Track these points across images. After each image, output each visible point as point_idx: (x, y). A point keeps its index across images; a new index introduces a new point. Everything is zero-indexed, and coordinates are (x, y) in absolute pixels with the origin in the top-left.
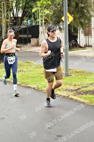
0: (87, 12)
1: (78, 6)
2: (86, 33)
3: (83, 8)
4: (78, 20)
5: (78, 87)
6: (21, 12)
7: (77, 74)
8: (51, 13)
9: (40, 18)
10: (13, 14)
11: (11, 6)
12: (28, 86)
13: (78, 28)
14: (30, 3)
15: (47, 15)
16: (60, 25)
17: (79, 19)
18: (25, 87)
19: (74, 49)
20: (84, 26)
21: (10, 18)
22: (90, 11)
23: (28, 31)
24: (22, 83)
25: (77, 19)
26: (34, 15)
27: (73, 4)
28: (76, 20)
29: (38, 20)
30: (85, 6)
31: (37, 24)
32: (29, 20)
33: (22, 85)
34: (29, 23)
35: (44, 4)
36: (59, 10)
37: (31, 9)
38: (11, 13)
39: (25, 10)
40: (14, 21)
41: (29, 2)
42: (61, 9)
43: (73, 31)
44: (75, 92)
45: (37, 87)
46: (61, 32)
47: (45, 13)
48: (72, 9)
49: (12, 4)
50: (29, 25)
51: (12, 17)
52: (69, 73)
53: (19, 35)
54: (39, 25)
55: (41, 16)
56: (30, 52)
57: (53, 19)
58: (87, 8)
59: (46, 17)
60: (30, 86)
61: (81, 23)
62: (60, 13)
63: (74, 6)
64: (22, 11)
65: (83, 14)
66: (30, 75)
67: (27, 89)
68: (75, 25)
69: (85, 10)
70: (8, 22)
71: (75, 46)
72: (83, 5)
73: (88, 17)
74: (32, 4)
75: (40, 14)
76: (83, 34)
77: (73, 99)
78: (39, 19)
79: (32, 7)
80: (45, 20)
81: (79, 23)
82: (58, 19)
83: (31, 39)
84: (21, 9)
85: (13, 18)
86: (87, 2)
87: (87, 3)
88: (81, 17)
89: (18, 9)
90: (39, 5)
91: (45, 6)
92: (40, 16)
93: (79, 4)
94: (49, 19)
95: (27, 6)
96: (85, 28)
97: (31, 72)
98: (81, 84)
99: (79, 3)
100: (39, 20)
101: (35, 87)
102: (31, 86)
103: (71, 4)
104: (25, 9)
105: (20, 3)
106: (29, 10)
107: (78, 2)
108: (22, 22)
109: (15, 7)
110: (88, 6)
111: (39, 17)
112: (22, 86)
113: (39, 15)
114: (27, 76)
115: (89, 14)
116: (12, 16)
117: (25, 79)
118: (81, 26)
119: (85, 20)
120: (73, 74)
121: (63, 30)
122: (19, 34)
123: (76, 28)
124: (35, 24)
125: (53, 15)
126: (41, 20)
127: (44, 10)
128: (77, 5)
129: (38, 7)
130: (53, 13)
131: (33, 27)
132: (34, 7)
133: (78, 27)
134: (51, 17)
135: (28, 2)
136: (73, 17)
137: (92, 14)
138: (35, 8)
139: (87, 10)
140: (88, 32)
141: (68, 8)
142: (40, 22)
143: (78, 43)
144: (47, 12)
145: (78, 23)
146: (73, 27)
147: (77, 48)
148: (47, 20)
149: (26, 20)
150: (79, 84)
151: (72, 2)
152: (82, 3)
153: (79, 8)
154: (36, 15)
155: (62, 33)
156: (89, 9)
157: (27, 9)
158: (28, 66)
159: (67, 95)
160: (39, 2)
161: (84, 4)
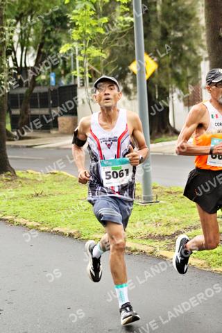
0: (190, 49)
1: (168, 36)
2: (189, 101)
3: (180, 40)
4: (169, 70)
5: (177, 228)
6: (33, 55)
7: (171, 197)
8: (104, 55)
9: (78, 67)
10: (15, 60)
11: (10, 42)
12: (55, 229)
13: (170, 89)
14: (53, 34)
15: (96, 61)
16: (125, 82)
17: (171, 66)
18: (49, 232)
19: (161, 137)
20: (184, 83)
21: (6, 70)
22: (196, 47)
23: (52, 99)
24: (42, 223)
25: (167, 66)
26: (65, 62)
27: (156, 32)
28: (163, 69)
29: (73, 73)
30: (185, 36)
31: (72, 83)
32: (53, 74)
33: (42, 229)
34: (53, 79)
35: (89, 35)
36: (123, 47)
37: (55, 46)
38: (10, 58)
39: (42, 50)
40: (16, 78)
41: (52, 30)
42: (128, 45)
43: (157, 97)
44: (169, 241)
45: (78, 232)
46: (130, 99)
47: (89, 54)
48: (154, 44)
49: (11, 38)
50: (54, 84)
51: (11, 69)
52: (153, 195)
53: (29, 109)
54: (76, 85)
55: (82, 64)
56: (58, 148)
57: (108, 69)
58: (189, 40)
59: (93, 64)
60: (60, 230)
61: (177, 77)
62: (126, 54)
63: (159, 37)
64: (36, 53)
65: (181, 55)
66: (59, 203)
67: (53, 237)
68: (163, 81)
69: (183, 46)
70: (3, 81)
71: (164, 131)
72: (179, 34)
73: (191, 62)
74: (59, 35)
75: (78, 59)
76: (180, 101)
77: (166, 258)
78: (75, 70)
79: (58, 43)
80: (90, 72)
81: (172, 77)
82: (120, 69)
83: (59, 119)
84: (32, 48)
85: (15, 69)
86: (188, 27)
87: (189, 29)
88: (175, 62)
89: (25, 48)
90: (75, 37)
91: (89, 39)
92: (77, 62)
93: (168, 31)
94: (100, 71)
95: (47, 39)
96: (186, 89)
97: (62, 198)
98: (183, 222)
99: (170, 28)
100: (77, 73)
101: (72, 232)
102: (63, 231)
103: (151, 32)
104: (41, 46)
105: (29, 33)
106: (51, 50)
107: (167, 26)
108: (37, 79)
109: (19, 44)
110: (191, 37)
111: (75, 65)
112: (43, 231)
113: (75, 61)
114: (53, 207)
115: (196, 54)
116: (11, 65)
117: (49, 212)
118: (177, 82)
119: (184, 68)
120: (162, 198)
121: (133, 93)
122: (31, 108)
123: (165, 89)
124: (68, 83)
125: (109, 59)
126: (82, 73)
127: (88, 50)
128: (165, 34)
129: (73, 41)
130: (108, 54)
131: (62, 89)
132: (63, 41)
133: (170, 85)
134: (105, 63)
135: (48, 32)
136: (156, 62)
137: (200, 55)
138: (66, 45)
139: (189, 45)
140: (194, 96)
141: (145, 43)
142: (79, 76)
143: (170, 124)
144: (95, 52)
145: (170, 75)
146: (159, 87)
147: (170, 136)
148: (94, 72)
149: (44, 74)
150: (177, 220)
151: (152, 26)
152: (176, 29)
153: (170, 42)
154: (69, 61)
155: (133, 102)
156: (194, 42)
157: (47, 49)
158: (55, 184)
159: (151, 249)
160: (74, 31)
161: (181, 30)
